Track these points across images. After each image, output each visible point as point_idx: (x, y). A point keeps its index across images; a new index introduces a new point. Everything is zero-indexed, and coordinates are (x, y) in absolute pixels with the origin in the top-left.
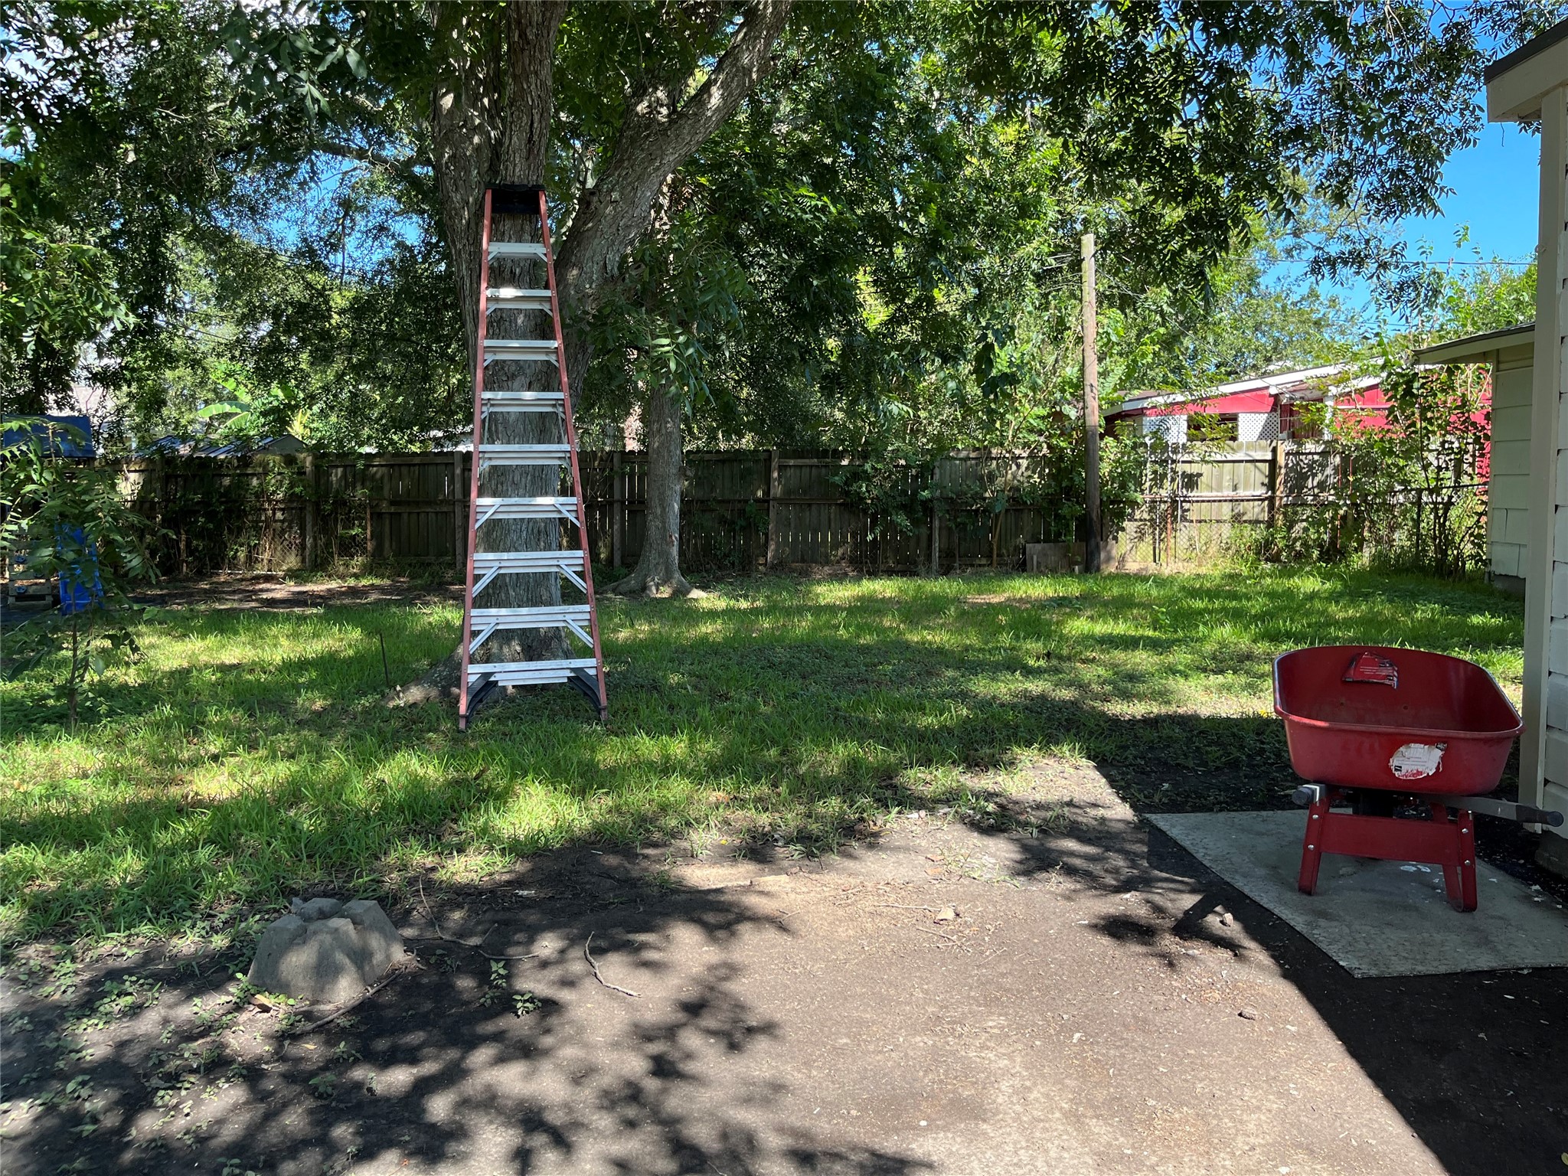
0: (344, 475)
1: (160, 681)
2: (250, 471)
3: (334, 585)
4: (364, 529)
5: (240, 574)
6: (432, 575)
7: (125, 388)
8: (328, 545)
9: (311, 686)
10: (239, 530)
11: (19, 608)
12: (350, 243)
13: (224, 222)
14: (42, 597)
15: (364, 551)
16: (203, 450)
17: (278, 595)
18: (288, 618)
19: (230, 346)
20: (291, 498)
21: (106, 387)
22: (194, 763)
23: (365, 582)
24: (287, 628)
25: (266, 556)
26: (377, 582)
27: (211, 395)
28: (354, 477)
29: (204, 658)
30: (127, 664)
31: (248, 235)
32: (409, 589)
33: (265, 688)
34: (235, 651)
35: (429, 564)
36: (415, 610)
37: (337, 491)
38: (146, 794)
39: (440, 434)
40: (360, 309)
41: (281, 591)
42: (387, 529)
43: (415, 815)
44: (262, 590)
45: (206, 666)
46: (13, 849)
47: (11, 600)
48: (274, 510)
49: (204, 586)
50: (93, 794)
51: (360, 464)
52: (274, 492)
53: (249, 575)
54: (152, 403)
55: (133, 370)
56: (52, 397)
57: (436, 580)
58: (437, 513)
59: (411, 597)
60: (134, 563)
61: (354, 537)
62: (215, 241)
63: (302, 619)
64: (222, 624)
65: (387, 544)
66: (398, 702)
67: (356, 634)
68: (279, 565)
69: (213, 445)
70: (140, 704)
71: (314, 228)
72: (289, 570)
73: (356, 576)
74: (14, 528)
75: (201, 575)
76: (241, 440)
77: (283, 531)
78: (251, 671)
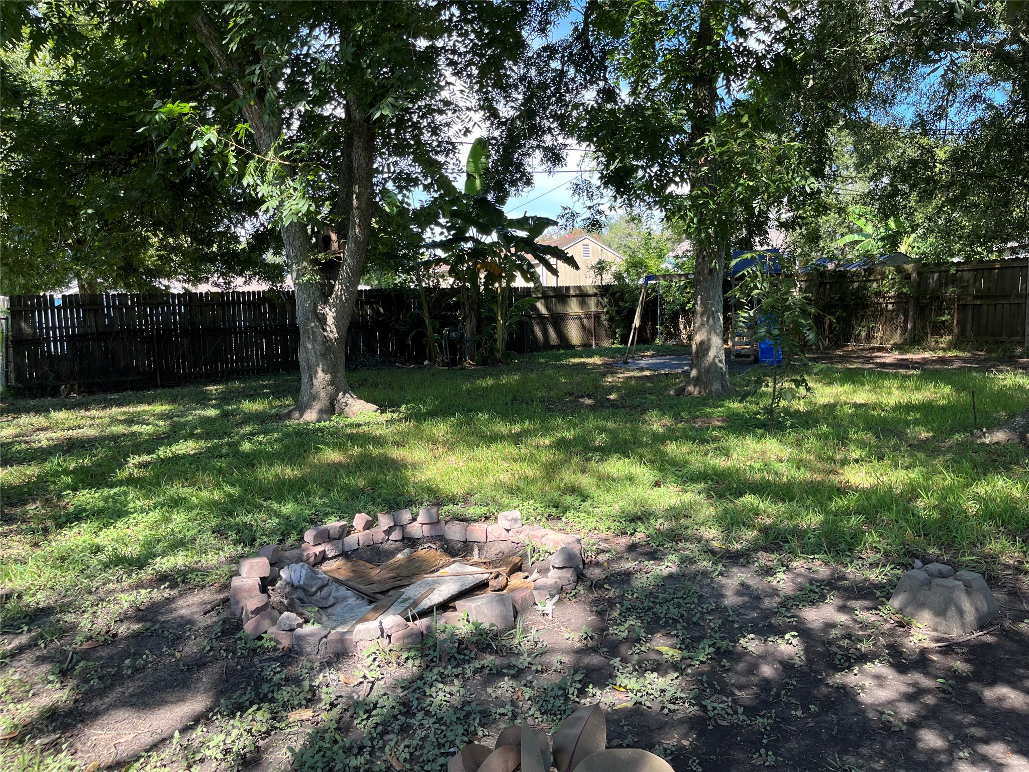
0: (939, 277)
1: (818, 410)
2: (872, 278)
3: (927, 355)
4: (953, 316)
5: (862, 345)
6: (1004, 350)
7: (799, 231)
8: (924, 327)
9: (916, 423)
10: (863, 317)
11: (735, 362)
12: (951, 112)
13: (864, 114)
14: (748, 356)
15: (951, 332)
16: (842, 266)
17: (888, 361)
18: (895, 376)
19: (864, 196)
20: (900, 296)
21: (787, 230)
22: (844, 462)
23: (950, 354)
24: (896, 383)
25: (880, 334)
26: (960, 354)
27: (846, 230)
28: (946, 279)
29: (843, 398)
30: (799, 398)
31: (880, 120)
32: (985, 360)
33: (884, 421)
34: (863, 395)
35: (1002, 342)
36: (992, 375)
37: (933, 290)
38: (818, 477)
39: (1016, 244)
40: (957, 159)
41: (890, 358)
42: (970, 316)
43: (1003, 521)
44: (876, 357)
45: (845, 403)
46: (747, 496)
47: (732, 357)
48: (887, 303)
49: (839, 353)
50: (787, 472)
51: (953, 271)
52: (888, 291)
53: (867, 346)
54: (814, 238)
55: (803, 218)
56: (757, 239)
57: (1008, 354)
58: (1011, 304)
59: (985, 366)
60: (810, 337)
61: (944, 322)
62: (857, 127)
63: (906, 377)
64: (852, 377)
65: (969, 327)
66: (984, 440)
67: (947, 390)
68: (888, 340)
69: (850, 262)
70: (807, 422)
71: (926, 105)
72: (895, 344)
73: (944, 350)
74: (746, 315)
75: (837, 346)
76: (867, 257)
77: (892, 319)
78: (874, 409)
